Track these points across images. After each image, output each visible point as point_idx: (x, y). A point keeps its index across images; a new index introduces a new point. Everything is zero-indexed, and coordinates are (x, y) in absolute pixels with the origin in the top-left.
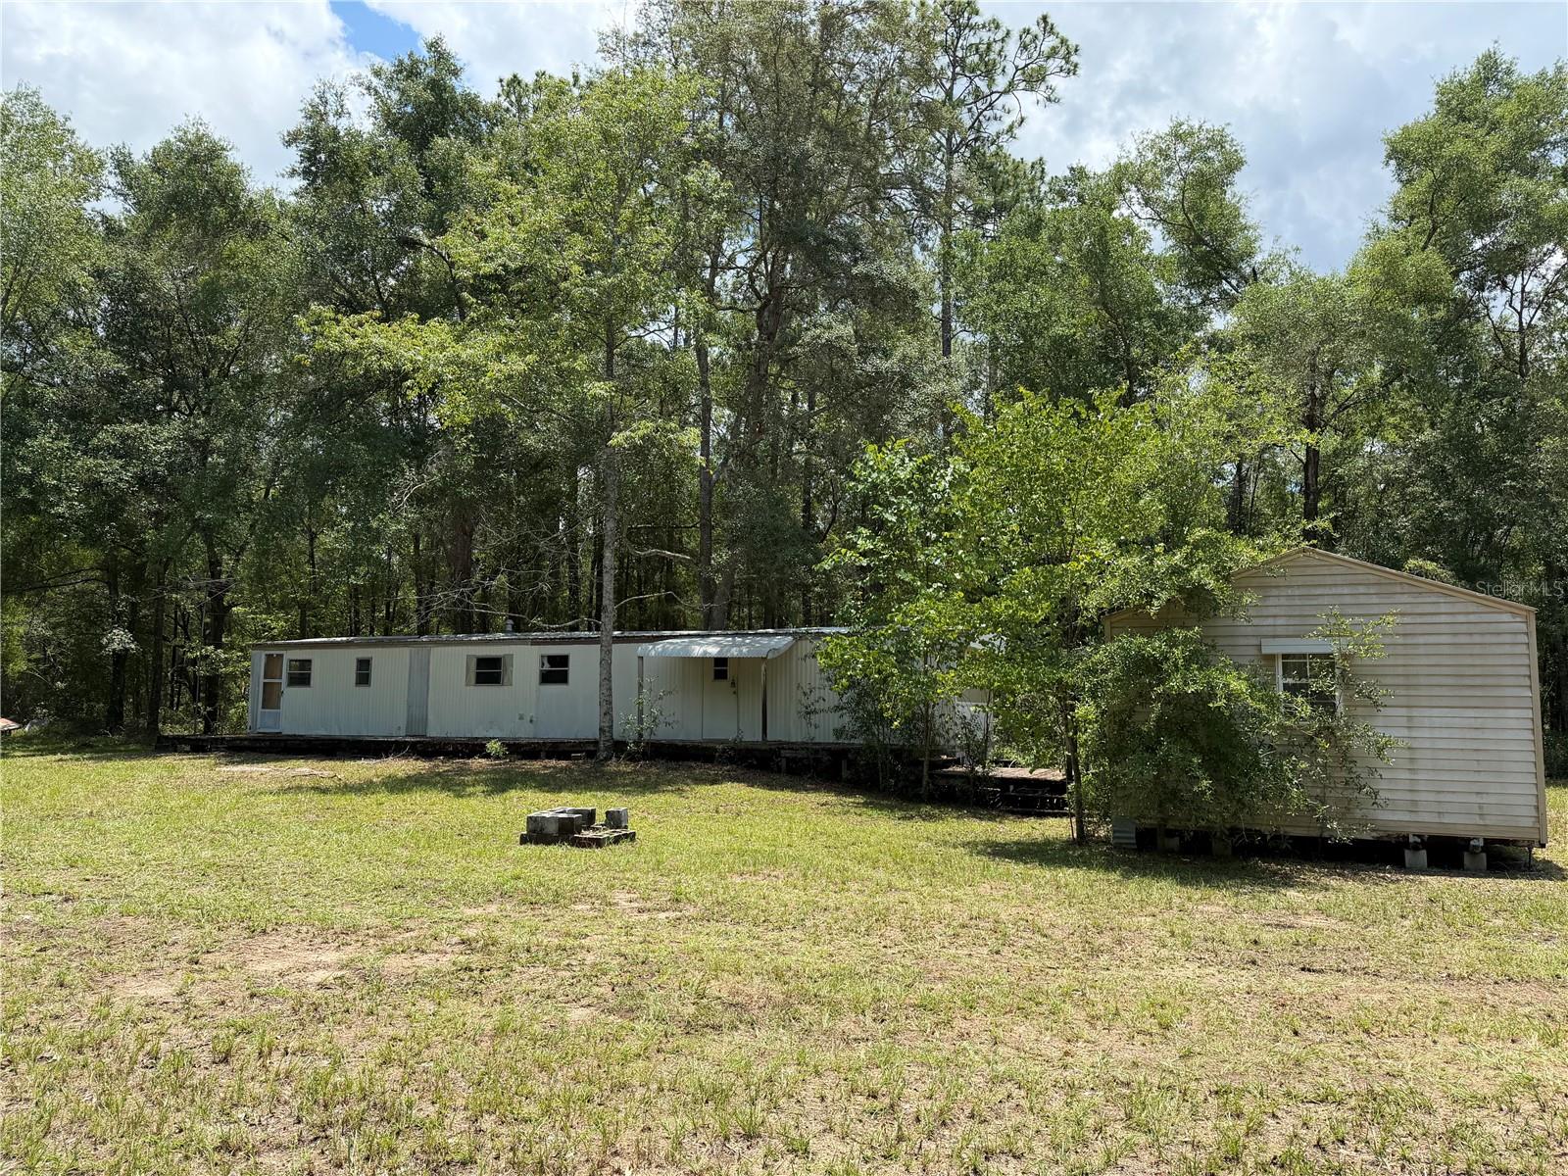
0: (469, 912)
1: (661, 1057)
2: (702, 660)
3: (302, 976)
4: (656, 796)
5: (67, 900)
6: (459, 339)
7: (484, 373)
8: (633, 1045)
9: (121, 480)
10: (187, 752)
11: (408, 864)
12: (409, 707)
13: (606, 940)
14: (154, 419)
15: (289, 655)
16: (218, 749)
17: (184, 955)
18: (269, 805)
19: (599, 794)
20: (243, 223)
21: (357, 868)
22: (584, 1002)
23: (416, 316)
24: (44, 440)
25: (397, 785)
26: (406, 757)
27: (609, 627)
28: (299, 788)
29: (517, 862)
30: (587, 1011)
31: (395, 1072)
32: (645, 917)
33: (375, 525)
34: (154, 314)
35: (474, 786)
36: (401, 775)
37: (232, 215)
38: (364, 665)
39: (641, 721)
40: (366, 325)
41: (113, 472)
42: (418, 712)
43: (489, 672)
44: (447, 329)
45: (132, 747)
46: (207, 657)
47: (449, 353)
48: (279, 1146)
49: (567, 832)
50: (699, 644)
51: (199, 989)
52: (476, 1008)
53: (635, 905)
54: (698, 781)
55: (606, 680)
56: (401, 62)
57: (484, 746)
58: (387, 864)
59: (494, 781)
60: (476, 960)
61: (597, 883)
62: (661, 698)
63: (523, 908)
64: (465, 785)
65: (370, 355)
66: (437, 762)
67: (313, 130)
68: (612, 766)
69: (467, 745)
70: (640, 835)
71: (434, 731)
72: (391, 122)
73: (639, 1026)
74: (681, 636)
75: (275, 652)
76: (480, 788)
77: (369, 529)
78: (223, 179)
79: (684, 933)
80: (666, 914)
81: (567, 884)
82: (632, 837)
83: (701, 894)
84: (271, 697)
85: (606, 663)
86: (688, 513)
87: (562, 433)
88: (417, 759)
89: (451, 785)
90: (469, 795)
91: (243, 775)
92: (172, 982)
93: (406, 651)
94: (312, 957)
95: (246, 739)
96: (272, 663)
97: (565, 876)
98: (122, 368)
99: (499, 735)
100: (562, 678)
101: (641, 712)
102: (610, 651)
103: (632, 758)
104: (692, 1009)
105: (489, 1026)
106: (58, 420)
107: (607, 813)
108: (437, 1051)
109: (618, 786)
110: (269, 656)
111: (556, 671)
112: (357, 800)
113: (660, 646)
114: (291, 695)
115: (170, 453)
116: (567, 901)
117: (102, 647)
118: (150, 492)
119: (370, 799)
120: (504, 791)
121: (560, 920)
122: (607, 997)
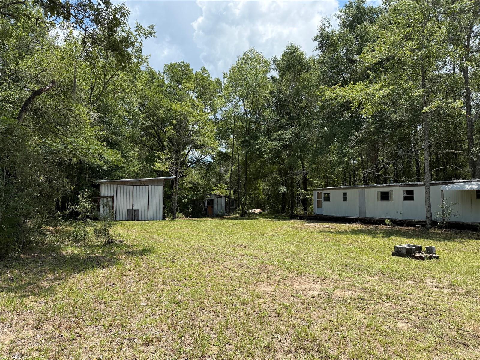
0: (368, 278)
1: (436, 352)
2: (471, 191)
3: (308, 292)
4: (450, 242)
5: (256, 258)
6: (367, 87)
7: (375, 96)
8: (423, 344)
9: (279, 147)
10: (298, 219)
11: (352, 259)
12: (360, 208)
13: (419, 297)
14: (286, 129)
15: (324, 192)
16: (306, 219)
17: (278, 279)
18: (315, 235)
19: (426, 240)
20: (305, 69)
21: (335, 258)
22: (405, 321)
23: (352, 82)
24: (261, 139)
25: (354, 232)
26: (358, 223)
27: (428, 179)
28: (325, 231)
29: (390, 262)
30: (406, 325)
31: (328, 333)
32: (438, 290)
33: (344, 151)
34: (285, 101)
35: (379, 234)
36: (356, 229)
37: (302, 67)
38: (345, 195)
39: (444, 214)
40: (337, 89)
41: (277, 145)
42: (362, 210)
43: (385, 196)
44: (362, 84)
45: (287, 217)
46: (302, 193)
47: (363, 92)
48: (284, 351)
49: (410, 253)
50: (468, 185)
51: (278, 291)
52: (362, 315)
53: (435, 285)
54: (470, 238)
55: (428, 199)
56: (346, 5)
57: (384, 221)
58: (345, 258)
59: (386, 233)
60: (366, 296)
61: (419, 273)
62: (451, 206)
63: (388, 279)
64: (377, 234)
65: (339, 98)
66: (368, 226)
67: (321, 34)
68: (432, 230)
69: (378, 221)
70: (441, 257)
71: (368, 216)
72: (344, 24)
73: (428, 336)
74: (460, 182)
75: (320, 191)
76: (381, 235)
77: (343, 153)
78: (299, 57)
79: (455, 300)
80: (448, 290)
81: (407, 273)
82: (437, 258)
83: (466, 284)
84: (319, 205)
85: (427, 193)
86: (463, 135)
87: (407, 112)
88: (362, 224)
89: (370, 233)
90: (377, 237)
91: (310, 227)
92: (273, 287)
93: (357, 190)
94: (313, 286)
95: (313, 216)
96: (319, 194)
97: (406, 270)
98: (278, 117)
99: (390, 218)
100: (412, 198)
101: (443, 211)
102: (429, 189)
103: (440, 228)
104: (454, 334)
105: (365, 322)
106: (264, 133)
107: (426, 248)
108: (345, 328)
109: (434, 238)
110: (318, 193)
111: (409, 196)
112: (340, 236)
113: (450, 186)
114: (325, 204)
115: (290, 138)
116: (405, 279)
117: (279, 191)
118: (286, 149)
119: (345, 236)
120: (389, 237)
121: (402, 286)
122: (415, 320)
